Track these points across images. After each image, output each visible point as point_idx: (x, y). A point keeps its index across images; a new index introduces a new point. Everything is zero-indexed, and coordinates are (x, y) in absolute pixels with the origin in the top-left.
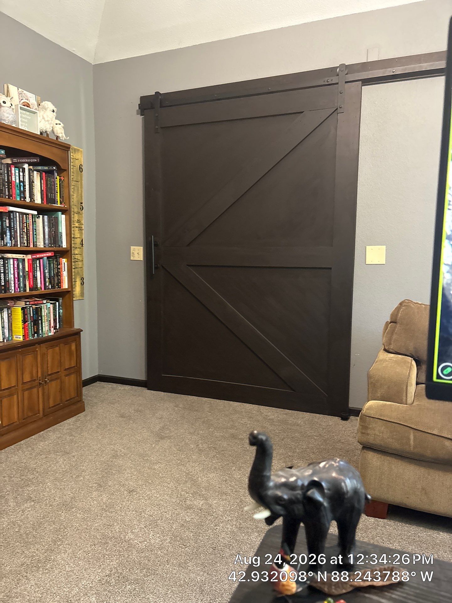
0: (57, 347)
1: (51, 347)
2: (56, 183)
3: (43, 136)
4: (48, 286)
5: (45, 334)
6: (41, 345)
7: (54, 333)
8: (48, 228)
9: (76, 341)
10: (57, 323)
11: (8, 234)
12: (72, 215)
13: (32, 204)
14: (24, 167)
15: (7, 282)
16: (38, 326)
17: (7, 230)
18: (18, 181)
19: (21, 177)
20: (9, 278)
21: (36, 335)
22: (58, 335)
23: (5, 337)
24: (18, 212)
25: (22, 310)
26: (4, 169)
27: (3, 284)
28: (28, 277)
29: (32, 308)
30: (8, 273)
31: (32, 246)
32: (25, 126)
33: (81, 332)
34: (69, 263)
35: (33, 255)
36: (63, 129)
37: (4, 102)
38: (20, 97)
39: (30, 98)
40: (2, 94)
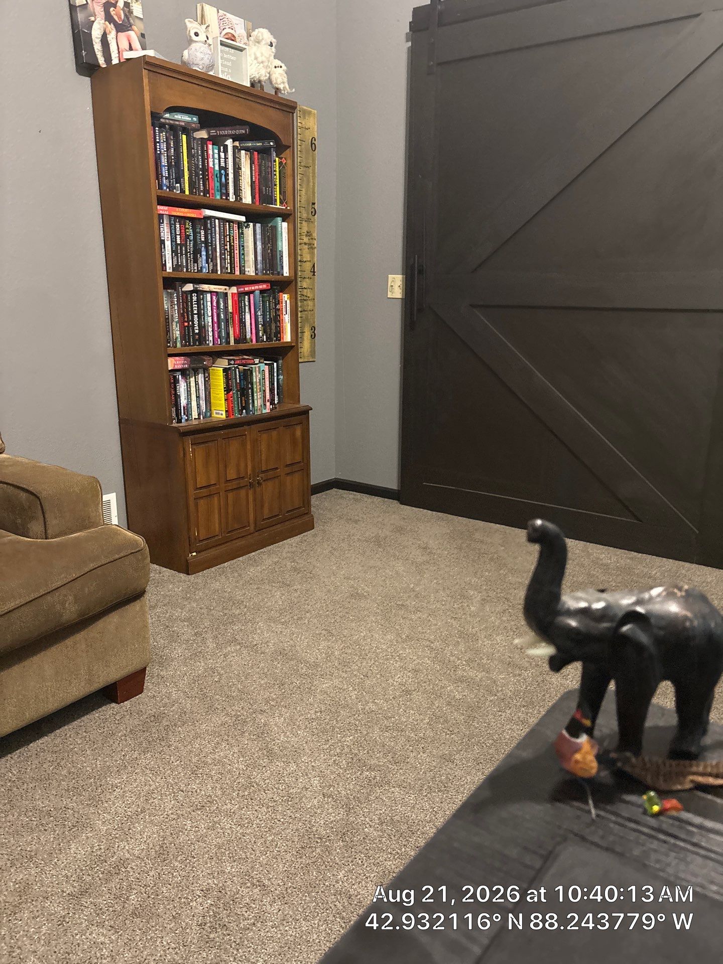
0: (274, 431)
1: (266, 431)
2: (275, 169)
3: (255, 89)
4: (261, 337)
5: (257, 410)
6: (252, 426)
7: (271, 411)
8: (262, 244)
9: (302, 424)
10: (274, 395)
11: (204, 253)
12: (299, 224)
13: (237, 205)
14: (226, 143)
15: (202, 328)
16: (248, 397)
17: (202, 247)
18: (217, 168)
19: (222, 160)
20: (204, 323)
21: (244, 411)
22: (277, 413)
23: (201, 413)
24: (219, 219)
25: (223, 373)
26: (198, 147)
27: (197, 331)
28: (233, 320)
29: (239, 370)
30: (204, 315)
31: (237, 273)
32: (228, 73)
33: (310, 411)
34: (293, 302)
35: (240, 286)
36: (285, 75)
37: (197, 34)
38: (221, 25)
39: (236, 26)
40: (192, 20)
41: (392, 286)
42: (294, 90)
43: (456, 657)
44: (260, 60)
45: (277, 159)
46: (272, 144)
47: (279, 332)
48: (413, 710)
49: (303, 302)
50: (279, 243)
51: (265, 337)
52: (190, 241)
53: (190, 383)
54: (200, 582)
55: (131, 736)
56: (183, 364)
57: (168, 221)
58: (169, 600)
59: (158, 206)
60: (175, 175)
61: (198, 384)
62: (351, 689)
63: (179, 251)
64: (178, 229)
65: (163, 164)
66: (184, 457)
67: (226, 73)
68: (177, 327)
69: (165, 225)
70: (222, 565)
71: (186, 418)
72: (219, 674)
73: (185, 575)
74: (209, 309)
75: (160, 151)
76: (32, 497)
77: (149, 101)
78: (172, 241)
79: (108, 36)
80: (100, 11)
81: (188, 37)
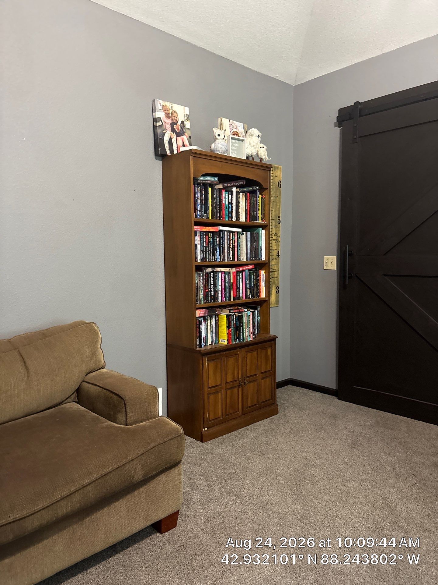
0: (255, 351)
1: (250, 352)
2: (259, 201)
4: (248, 296)
5: (245, 339)
6: (242, 349)
7: (253, 339)
8: (250, 243)
9: (272, 346)
10: (255, 329)
11: (218, 250)
12: (270, 229)
13: (237, 223)
14: (232, 190)
15: (216, 292)
16: (240, 332)
17: (217, 247)
18: (227, 203)
19: (230, 199)
20: (217, 289)
21: (238, 340)
22: (257, 340)
23: (213, 341)
24: (227, 231)
25: (227, 317)
26: (217, 193)
27: (213, 294)
28: (233, 288)
29: (235, 316)
30: (217, 285)
31: (236, 260)
32: (235, 153)
33: (276, 339)
34: (267, 274)
35: (237, 268)
36: (266, 151)
37: (219, 135)
38: (231, 128)
39: (238, 127)
40: (217, 128)
41: (326, 263)
42: (270, 159)
43: (382, 519)
44: (252, 145)
45: (260, 196)
46: (257, 188)
47: (258, 293)
49: (273, 273)
50: (260, 242)
51: (250, 295)
52: (211, 244)
53: (208, 324)
54: (210, 448)
55: (169, 560)
56: (205, 313)
57: (200, 235)
59: (195, 227)
60: (204, 209)
61: (212, 324)
63: (205, 250)
64: (205, 238)
65: (198, 204)
66: (203, 368)
67: (233, 153)
68: (202, 292)
69: (198, 236)
70: (222, 437)
71: (205, 344)
73: (200, 442)
74: (220, 281)
75: (197, 197)
76: (120, 399)
77: (192, 172)
78: (201, 245)
79: (172, 139)
80: (168, 127)
81: (214, 137)
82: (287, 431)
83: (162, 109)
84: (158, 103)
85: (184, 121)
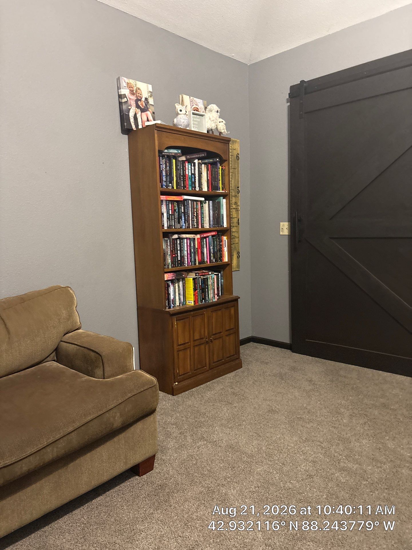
0: (219, 311)
1: (215, 311)
2: (219, 172)
4: (212, 260)
5: (210, 300)
6: (208, 309)
7: (217, 300)
8: (213, 211)
9: (235, 306)
10: (219, 291)
11: (183, 218)
12: (231, 199)
13: (200, 192)
14: (195, 162)
15: (182, 257)
16: (205, 293)
17: (182, 215)
18: (190, 174)
19: (193, 170)
20: (183, 254)
21: (203, 301)
22: (221, 300)
23: (181, 302)
24: (190, 200)
25: (193, 280)
26: (180, 165)
27: (179, 259)
28: (198, 253)
29: (201, 279)
30: (183, 251)
31: (200, 227)
32: (196, 127)
33: (239, 299)
34: (228, 240)
35: (202, 234)
36: (225, 126)
37: (181, 111)
38: (192, 104)
39: (198, 104)
40: (179, 104)
41: (282, 228)
42: (229, 132)
43: (338, 453)
44: (212, 119)
45: (220, 167)
46: (218, 160)
47: (221, 257)
48: (315, 488)
49: (234, 239)
50: (222, 210)
51: (214, 260)
52: (176, 212)
53: (175, 287)
54: (181, 400)
55: (149, 498)
56: (173, 277)
57: (165, 204)
58: (164, 411)
59: (161, 196)
60: (169, 179)
61: (179, 287)
62: (275, 472)
63: (171, 218)
64: (170, 207)
65: (163, 175)
66: (172, 327)
67: (195, 128)
68: (169, 257)
69: (164, 205)
70: (192, 390)
71: (173, 306)
72: (196, 459)
73: (171, 396)
74: (186, 247)
75: (162, 169)
76: (97, 355)
77: (157, 145)
78: (167, 213)
79: (137, 115)
80: (133, 103)
81: (177, 112)
82: (251, 383)
83: (126, 86)
84: (123, 80)
85: (147, 97)
